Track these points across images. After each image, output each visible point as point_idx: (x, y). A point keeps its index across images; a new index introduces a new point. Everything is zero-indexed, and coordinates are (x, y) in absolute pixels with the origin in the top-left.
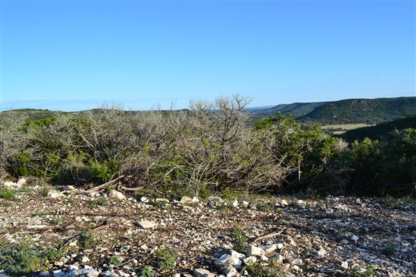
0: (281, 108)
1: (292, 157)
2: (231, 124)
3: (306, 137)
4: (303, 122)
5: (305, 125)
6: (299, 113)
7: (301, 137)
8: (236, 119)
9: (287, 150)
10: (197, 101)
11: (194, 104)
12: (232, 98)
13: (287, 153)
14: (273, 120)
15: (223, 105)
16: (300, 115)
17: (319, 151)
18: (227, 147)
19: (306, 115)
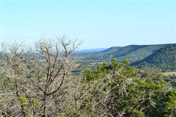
0: (114, 51)
1: (131, 113)
2: (55, 73)
3: (147, 89)
4: (140, 67)
5: (142, 71)
6: (135, 57)
7: (141, 88)
8: (62, 67)
9: (125, 105)
10: (11, 44)
11: (7, 48)
12: (56, 40)
13: (125, 109)
14: (107, 68)
15: (45, 50)
16: (136, 59)
17: (164, 106)
18: (50, 103)
19: (143, 60)
